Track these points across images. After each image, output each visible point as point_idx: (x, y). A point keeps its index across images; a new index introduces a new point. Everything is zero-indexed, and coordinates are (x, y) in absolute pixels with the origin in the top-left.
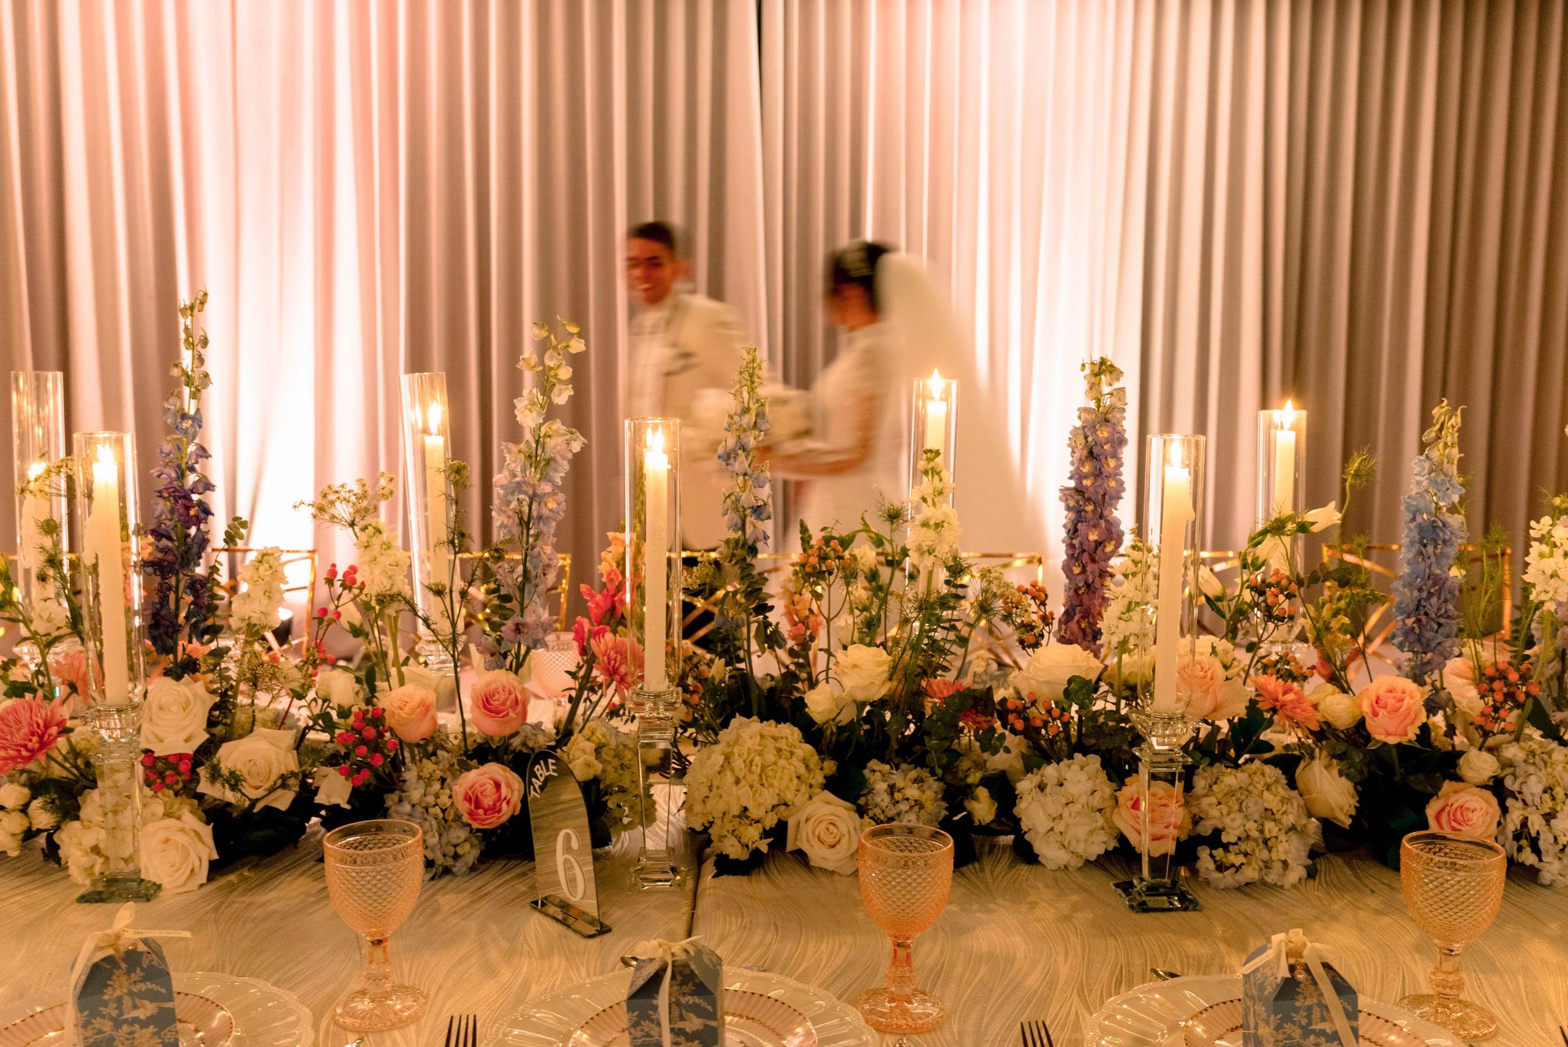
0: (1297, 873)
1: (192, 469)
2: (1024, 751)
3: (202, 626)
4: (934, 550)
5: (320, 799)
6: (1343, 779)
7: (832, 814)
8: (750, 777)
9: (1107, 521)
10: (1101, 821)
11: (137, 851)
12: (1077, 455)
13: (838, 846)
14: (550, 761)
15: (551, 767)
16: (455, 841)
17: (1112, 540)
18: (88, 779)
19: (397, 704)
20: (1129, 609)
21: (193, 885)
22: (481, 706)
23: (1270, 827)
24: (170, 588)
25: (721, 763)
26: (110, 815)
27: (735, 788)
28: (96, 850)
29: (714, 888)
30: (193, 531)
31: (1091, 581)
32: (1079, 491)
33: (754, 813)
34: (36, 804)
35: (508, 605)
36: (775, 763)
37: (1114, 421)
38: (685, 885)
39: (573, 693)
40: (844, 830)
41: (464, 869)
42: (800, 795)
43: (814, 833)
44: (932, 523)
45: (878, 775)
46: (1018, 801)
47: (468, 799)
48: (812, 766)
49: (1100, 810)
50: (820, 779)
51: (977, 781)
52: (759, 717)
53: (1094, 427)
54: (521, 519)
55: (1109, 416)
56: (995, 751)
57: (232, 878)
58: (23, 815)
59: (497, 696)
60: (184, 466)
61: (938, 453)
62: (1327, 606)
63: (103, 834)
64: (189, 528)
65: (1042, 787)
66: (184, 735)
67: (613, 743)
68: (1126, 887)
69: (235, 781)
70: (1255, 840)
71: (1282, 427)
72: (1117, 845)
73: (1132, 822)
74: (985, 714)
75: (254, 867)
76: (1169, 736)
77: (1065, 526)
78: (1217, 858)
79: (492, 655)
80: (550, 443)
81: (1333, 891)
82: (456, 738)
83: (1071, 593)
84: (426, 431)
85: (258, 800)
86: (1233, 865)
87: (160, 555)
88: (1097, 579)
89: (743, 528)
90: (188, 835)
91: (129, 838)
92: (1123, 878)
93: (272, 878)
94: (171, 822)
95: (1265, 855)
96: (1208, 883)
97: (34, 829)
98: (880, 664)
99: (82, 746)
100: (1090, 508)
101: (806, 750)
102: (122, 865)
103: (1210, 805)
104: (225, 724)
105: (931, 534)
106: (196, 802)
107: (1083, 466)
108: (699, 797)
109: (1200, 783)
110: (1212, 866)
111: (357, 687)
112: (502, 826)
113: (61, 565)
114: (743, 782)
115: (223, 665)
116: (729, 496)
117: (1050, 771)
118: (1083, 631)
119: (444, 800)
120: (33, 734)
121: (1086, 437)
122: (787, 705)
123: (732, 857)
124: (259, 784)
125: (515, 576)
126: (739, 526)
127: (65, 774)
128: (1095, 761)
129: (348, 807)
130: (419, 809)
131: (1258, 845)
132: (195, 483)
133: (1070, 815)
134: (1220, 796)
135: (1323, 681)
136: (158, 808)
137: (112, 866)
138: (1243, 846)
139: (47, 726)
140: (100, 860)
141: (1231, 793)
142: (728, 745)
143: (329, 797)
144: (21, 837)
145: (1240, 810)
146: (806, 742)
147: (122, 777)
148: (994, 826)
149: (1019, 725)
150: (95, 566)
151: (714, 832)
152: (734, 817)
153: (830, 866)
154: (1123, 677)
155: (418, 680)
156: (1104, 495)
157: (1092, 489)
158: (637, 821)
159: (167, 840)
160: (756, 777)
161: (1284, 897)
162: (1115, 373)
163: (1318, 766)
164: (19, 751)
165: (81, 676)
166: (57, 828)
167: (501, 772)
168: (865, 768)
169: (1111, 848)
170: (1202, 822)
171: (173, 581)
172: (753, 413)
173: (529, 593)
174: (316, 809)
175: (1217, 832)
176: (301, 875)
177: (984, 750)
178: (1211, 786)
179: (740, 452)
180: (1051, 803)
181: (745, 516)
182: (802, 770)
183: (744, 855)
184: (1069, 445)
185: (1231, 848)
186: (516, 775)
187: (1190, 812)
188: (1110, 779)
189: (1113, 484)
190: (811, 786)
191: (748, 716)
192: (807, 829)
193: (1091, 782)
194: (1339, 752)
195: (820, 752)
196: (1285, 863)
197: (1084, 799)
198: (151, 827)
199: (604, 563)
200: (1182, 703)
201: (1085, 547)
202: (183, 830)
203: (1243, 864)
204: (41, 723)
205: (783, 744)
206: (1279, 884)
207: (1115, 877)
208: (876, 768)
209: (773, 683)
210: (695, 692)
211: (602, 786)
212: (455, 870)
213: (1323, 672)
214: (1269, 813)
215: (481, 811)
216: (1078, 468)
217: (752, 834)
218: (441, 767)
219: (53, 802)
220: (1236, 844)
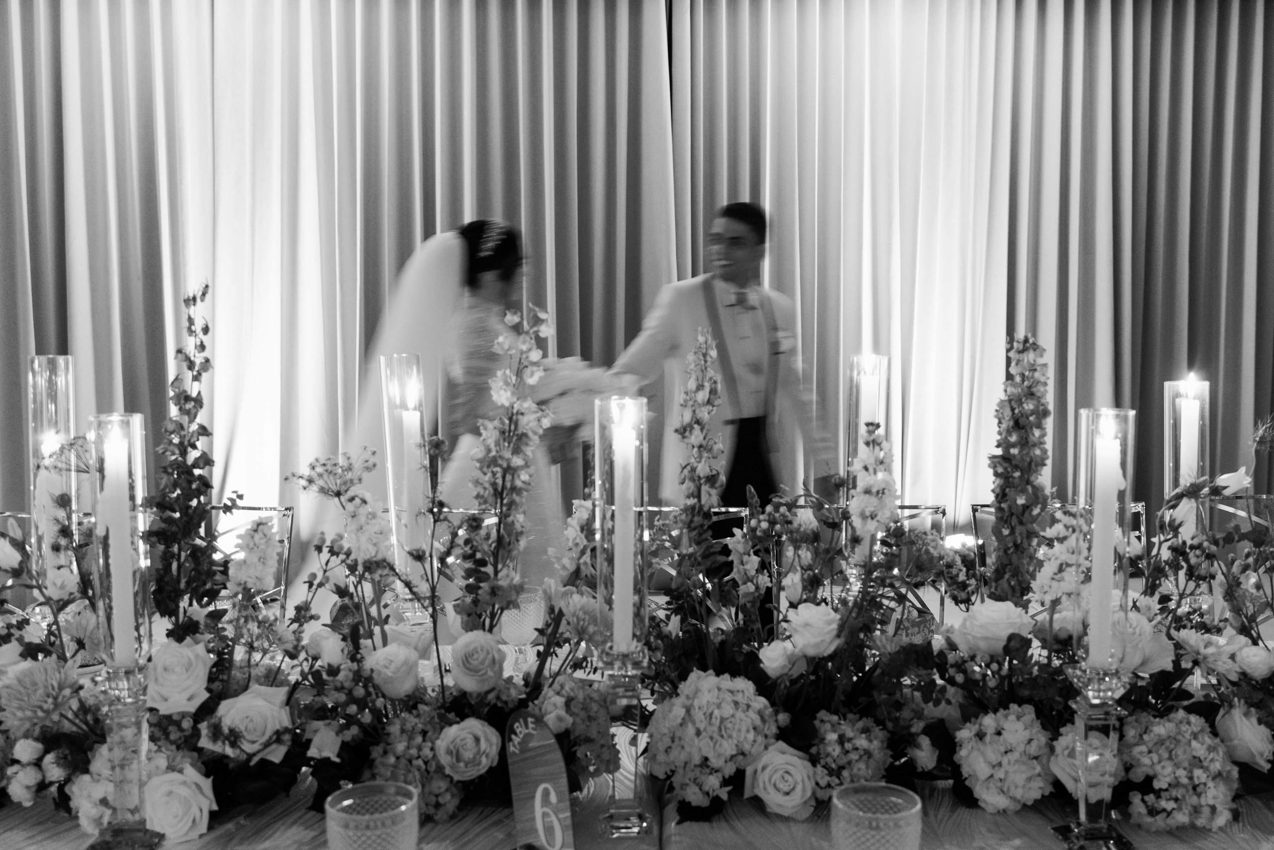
0: (1223, 818)
1: (194, 447)
2: (961, 700)
3: (202, 590)
4: (876, 516)
5: (312, 752)
6: (1263, 727)
7: (787, 763)
8: (710, 729)
9: (1033, 487)
10: (1038, 769)
11: (142, 801)
12: (1004, 426)
13: (792, 794)
14: (530, 720)
15: (531, 726)
16: (436, 791)
17: (1038, 504)
18: (96, 734)
19: (382, 663)
20: (1061, 570)
21: (195, 834)
22: (461, 665)
23: (1199, 774)
24: (173, 556)
25: (682, 716)
26: (117, 769)
27: (696, 740)
28: (104, 802)
29: (680, 834)
30: (194, 503)
31: (1019, 542)
32: (1006, 458)
33: (714, 762)
34: (50, 758)
35: (483, 569)
36: (733, 716)
37: (1039, 394)
38: (651, 833)
39: (541, 648)
40: (799, 779)
41: (445, 817)
42: (756, 745)
43: (770, 781)
44: (874, 490)
45: (828, 726)
46: (957, 749)
47: (449, 752)
48: (766, 718)
49: (1036, 758)
50: (774, 730)
51: (919, 730)
52: (715, 671)
53: (1020, 400)
54: (495, 490)
55: (1034, 390)
56: (937, 703)
57: (230, 826)
58: (36, 768)
59: (476, 656)
60: (186, 443)
61: (878, 426)
62: (1237, 563)
63: (111, 787)
64: (191, 500)
65: (980, 736)
66: (187, 695)
67: (581, 696)
68: (1064, 832)
69: (234, 737)
70: (1184, 786)
71: (1187, 397)
72: (1053, 790)
73: (1068, 770)
74: (925, 668)
75: (249, 816)
76: (1104, 691)
77: (993, 491)
78: (1149, 804)
79: (469, 615)
80: (523, 420)
81: (1258, 834)
82: (433, 691)
83: (1001, 553)
84: (404, 406)
85: (254, 755)
86: (1164, 810)
87: (163, 525)
88: (1025, 541)
89: (699, 497)
90: (190, 787)
91: (136, 790)
92: (1060, 823)
93: (267, 825)
94: (175, 775)
95: (1194, 800)
96: (1139, 826)
97: (47, 781)
98: (829, 623)
99: (91, 702)
100: (1017, 474)
101: (761, 702)
102: (129, 816)
103: (1141, 753)
104: (222, 681)
105: (873, 500)
106: (195, 755)
107: (1010, 435)
108: (662, 747)
109: (1131, 733)
110: (1143, 810)
111: (343, 644)
112: (481, 777)
113: (73, 535)
114: (704, 734)
115: (220, 626)
116: (685, 467)
117: (988, 721)
118: (1013, 588)
119: (427, 752)
120: (48, 696)
121: (1013, 410)
122: (740, 659)
123: (694, 804)
124: (255, 739)
125: (490, 542)
126: (696, 494)
127: (74, 729)
128: (1029, 711)
129: (337, 760)
130: (403, 761)
131: (1187, 791)
132: (197, 460)
133: (1009, 763)
134: (1150, 745)
135: (1234, 632)
136: (162, 761)
137: (120, 817)
138: (1174, 793)
139: (61, 688)
140: (108, 812)
141: (1161, 742)
142: (688, 697)
143: (320, 751)
144: (34, 789)
145: (1170, 758)
146: (760, 695)
147: (129, 733)
148: (935, 772)
149: (960, 678)
150: (106, 538)
151: (676, 780)
152: (696, 766)
153: (786, 813)
154: (1054, 632)
155: (401, 639)
156: (1030, 463)
157: (1018, 457)
158: (603, 768)
159: (170, 793)
160: (716, 729)
161: (1213, 840)
162: (1038, 351)
163: (1237, 713)
164: (35, 712)
165: (88, 633)
166: (68, 780)
167: (480, 726)
168: (815, 718)
169: (1047, 793)
170: (1133, 770)
171: (175, 549)
172: (707, 389)
173: (503, 557)
174: (307, 761)
175: (1149, 779)
176: (294, 823)
177: (926, 700)
178: (1141, 735)
179: (696, 426)
180: (991, 750)
181: (701, 485)
182: (758, 721)
183: (704, 802)
184: (996, 417)
185: (1163, 794)
186: (493, 730)
187: (1122, 760)
188: (1044, 727)
189: (1038, 452)
190: (766, 736)
191: (705, 670)
192: (763, 777)
193: (1028, 732)
194: (1255, 701)
195: (773, 704)
196: (1213, 809)
197: (1021, 748)
198: (155, 781)
199: (569, 528)
200: (1115, 659)
201: (1014, 511)
202: (184, 783)
203: (1174, 809)
204: (56, 685)
205: (739, 698)
206: (1208, 827)
207: (1051, 821)
208: (826, 718)
209: (724, 637)
210: (657, 648)
211: (572, 737)
212: (436, 818)
213: (1234, 624)
214: (1197, 762)
215: (462, 764)
216: (1006, 438)
217: (713, 782)
218: (422, 720)
219: (65, 757)
220: (1166, 790)
